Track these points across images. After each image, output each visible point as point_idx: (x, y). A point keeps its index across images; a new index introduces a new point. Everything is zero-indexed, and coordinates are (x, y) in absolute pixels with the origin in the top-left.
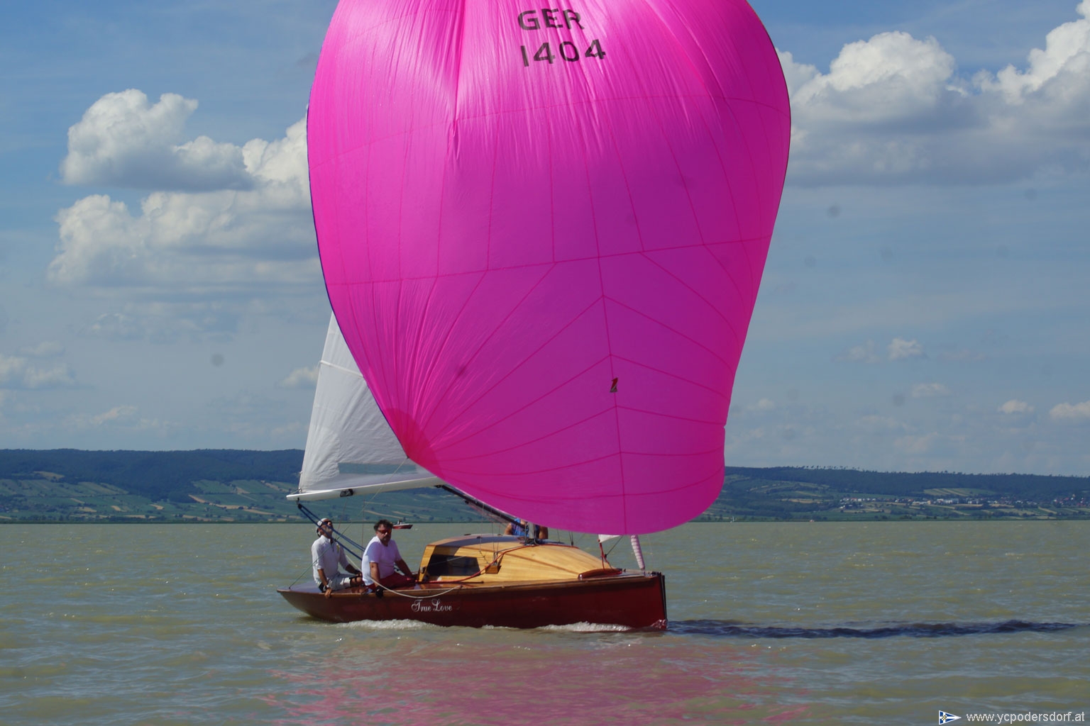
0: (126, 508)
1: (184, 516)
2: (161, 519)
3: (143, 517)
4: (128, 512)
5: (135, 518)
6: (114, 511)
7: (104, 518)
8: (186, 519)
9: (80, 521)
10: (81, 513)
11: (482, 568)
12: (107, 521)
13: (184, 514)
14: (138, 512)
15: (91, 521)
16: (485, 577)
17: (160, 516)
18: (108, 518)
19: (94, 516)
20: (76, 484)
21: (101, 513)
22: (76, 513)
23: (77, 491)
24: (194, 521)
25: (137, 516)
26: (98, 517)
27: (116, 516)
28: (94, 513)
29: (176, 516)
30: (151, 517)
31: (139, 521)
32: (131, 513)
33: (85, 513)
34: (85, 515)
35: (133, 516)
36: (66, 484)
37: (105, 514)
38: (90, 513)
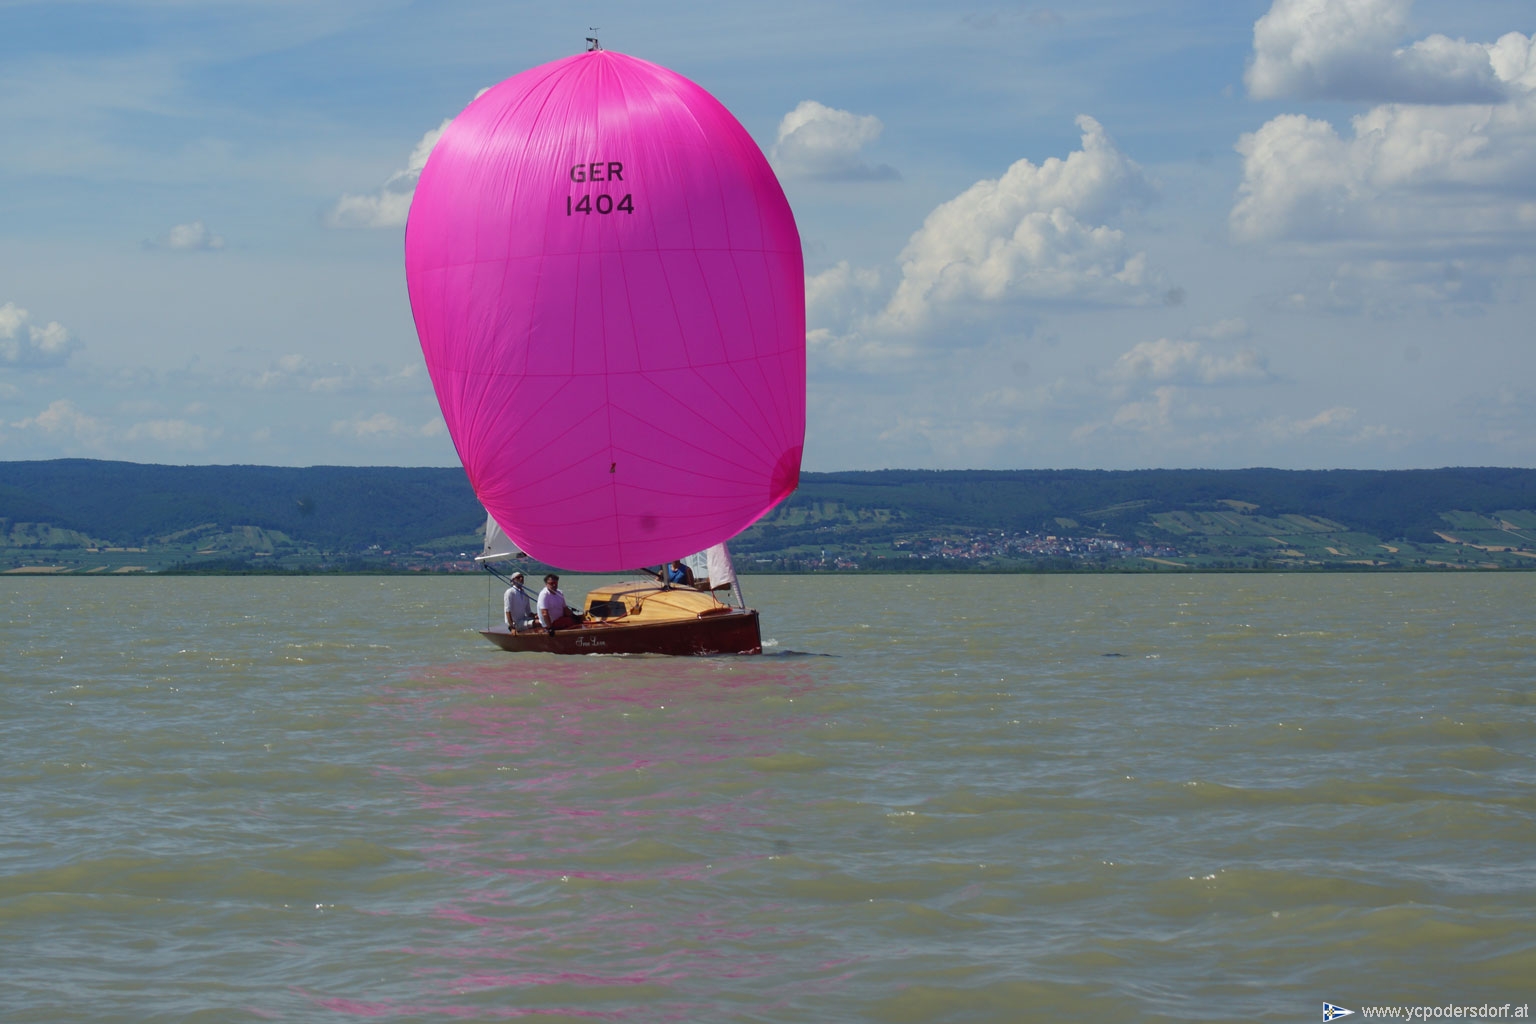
0: (1346, 551)
1: (1428, 562)
2: (1395, 566)
3: (1370, 563)
4: (1350, 557)
5: (1359, 564)
6: (1329, 555)
7: (1316, 565)
8: (1431, 566)
9: (1282, 568)
10: (1283, 557)
11: (628, 610)
12: (1319, 568)
13: (1427, 559)
14: (1363, 555)
15: (1296, 569)
16: (631, 618)
17: (1393, 561)
18: (1321, 565)
19: (1301, 562)
20: (1276, 517)
21: (1310, 558)
22: (1275, 557)
23: (1277, 527)
24: (1442, 568)
25: (1361, 562)
26: (1306, 563)
27: (1333, 561)
28: (1302, 558)
29: (1417, 562)
30: (1381, 563)
31: (1365, 569)
32: (1352, 558)
33: (1289, 557)
34: (1289, 560)
35: (1356, 562)
36: (1262, 518)
37: (1316, 560)
38: (1296, 558)
